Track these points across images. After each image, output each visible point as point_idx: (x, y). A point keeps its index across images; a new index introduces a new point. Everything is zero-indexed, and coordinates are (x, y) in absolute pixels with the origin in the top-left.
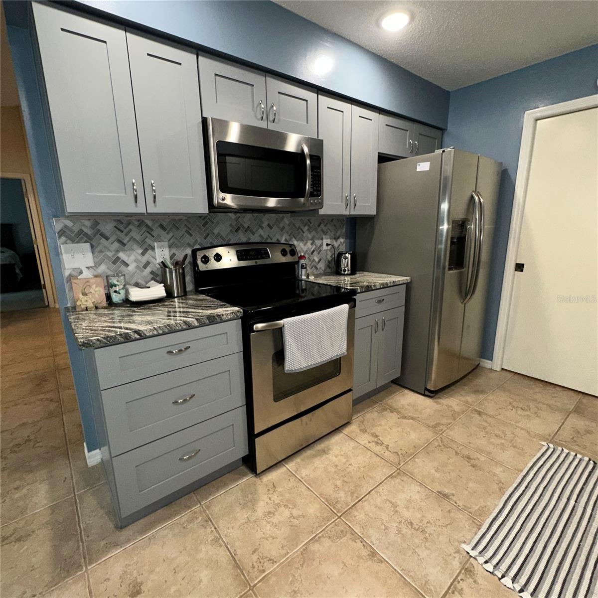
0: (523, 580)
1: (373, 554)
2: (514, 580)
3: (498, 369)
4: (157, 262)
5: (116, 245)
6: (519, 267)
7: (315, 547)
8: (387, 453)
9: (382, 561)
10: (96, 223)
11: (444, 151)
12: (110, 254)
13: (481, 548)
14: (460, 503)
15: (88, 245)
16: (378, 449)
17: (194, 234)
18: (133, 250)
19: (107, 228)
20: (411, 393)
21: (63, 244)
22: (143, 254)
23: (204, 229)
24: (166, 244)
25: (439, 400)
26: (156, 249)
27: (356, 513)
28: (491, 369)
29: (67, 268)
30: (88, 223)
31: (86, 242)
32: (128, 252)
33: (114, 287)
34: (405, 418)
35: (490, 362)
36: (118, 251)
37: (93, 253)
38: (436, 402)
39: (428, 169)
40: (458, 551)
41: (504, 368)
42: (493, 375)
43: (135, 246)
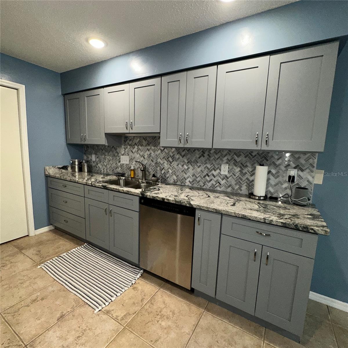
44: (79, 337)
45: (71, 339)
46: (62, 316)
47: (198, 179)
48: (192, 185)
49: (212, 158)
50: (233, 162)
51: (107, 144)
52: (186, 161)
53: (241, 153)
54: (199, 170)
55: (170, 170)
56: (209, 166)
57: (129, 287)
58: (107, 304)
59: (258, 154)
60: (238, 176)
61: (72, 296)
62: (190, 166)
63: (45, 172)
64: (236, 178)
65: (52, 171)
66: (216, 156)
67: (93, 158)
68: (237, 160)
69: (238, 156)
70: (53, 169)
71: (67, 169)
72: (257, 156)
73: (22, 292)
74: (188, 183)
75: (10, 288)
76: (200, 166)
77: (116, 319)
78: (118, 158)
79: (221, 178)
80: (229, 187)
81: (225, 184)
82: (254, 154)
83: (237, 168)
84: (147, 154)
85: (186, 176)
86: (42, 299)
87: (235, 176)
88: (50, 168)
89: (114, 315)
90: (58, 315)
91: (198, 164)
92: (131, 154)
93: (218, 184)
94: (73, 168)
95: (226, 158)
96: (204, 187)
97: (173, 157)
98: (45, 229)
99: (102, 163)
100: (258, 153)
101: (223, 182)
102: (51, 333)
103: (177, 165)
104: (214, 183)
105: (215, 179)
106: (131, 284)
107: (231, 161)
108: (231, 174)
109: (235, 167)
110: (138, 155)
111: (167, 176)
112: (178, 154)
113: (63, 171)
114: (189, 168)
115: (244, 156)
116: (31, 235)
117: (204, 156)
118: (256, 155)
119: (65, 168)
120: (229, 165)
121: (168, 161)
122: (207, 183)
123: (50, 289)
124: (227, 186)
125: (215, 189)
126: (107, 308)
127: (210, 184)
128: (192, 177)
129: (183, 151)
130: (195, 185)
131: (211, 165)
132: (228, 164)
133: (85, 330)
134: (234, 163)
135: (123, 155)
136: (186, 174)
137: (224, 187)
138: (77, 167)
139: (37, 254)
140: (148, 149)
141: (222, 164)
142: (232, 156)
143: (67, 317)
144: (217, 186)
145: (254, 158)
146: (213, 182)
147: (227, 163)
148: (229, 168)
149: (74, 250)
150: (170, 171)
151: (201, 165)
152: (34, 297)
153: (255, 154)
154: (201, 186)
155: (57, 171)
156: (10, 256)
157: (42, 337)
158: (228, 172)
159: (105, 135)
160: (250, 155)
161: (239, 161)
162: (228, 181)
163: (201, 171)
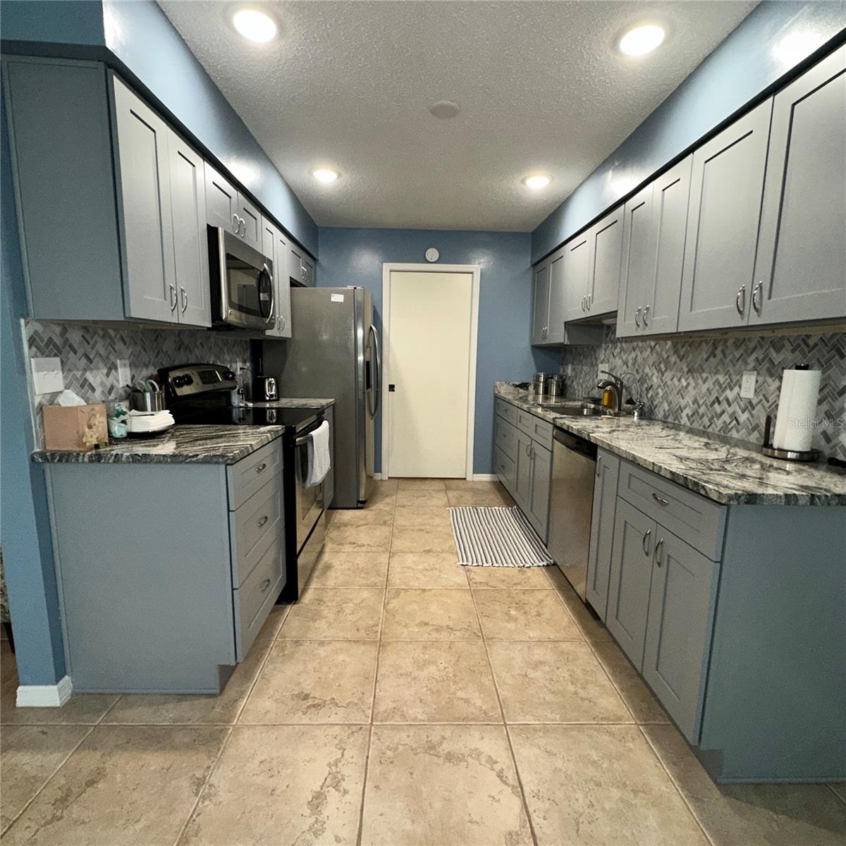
0: (490, 560)
1: (424, 590)
2: (487, 562)
3: (387, 478)
4: (121, 386)
5: (84, 361)
6: (392, 388)
7: (390, 606)
8: (373, 548)
9: (430, 590)
10: (64, 331)
11: (355, 288)
12: (79, 374)
13: (465, 558)
14: (439, 550)
15: (57, 360)
16: (364, 549)
17: (148, 350)
18: (98, 369)
19: (75, 337)
20: (345, 511)
21: (33, 357)
22: (108, 375)
23: (155, 344)
24: (127, 362)
25: (371, 508)
26: (119, 370)
27: (393, 582)
28: (381, 480)
29: (37, 393)
30: (58, 329)
31: (56, 355)
32: (95, 372)
33: (122, 416)
34: (359, 526)
35: (380, 474)
36: (85, 370)
37: (63, 370)
38: (370, 510)
39: (343, 301)
40: (458, 567)
41: (390, 476)
42: (385, 483)
43: (101, 365)
44: (426, 570)
45: (420, 567)
46: (429, 551)
47: (701, 411)
48: (691, 424)
49: (728, 360)
50: (767, 365)
51: (566, 342)
52: (686, 370)
53: (786, 343)
54: (704, 388)
55: (660, 390)
56: (721, 379)
57: (517, 566)
58: (475, 564)
59: (823, 341)
60: (773, 403)
61: (452, 543)
62: (691, 380)
63: (494, 391)
64: (769, 407)
65: (505, 390)
66: (735, 353)
67: (570, 370)
68: (774, 358)
69: (778, 350)
70: (505, 386)
71: (527, 389)
72: (821, 346)
73: (419, 520)
74: (684, 420)
75: (413, 513)
76: (707, 378)
77: (469, 580)
78: (596, 368)
79: (740, 408)
80: (753, 430)
81: (747, 422)
82: (811, 342)
83: (773, 381)
84: (632, 358)
85: (683, 403)
86: (427, 532)
87: (768, 402)
88: (501, 385)
89: (471, 576)
90: (427, 549)
91: (704, 375)
92: (612, 359)
93: (735, 422)
94: (536, 387)
95: (753, 357)
96: (710, 430)
97: (667, 362)
98: (486, 477)
99: (577, 380)
100: (821, 338)
101: (743, 417)
102: (412, 555)
103: (672, 380)
104: (728, 421)
105: (730, 410)
106: (522, 565)
107: (763, 364)
108: (761, 397)
109: (769, 380)
110: (621, 361)
111: (655, 404)
112: (674, 354)
113: (521, 390)
114: (688, 384)
115: (792, 348)
116: (467, 479)
117: (715, 356)
118: (816, 345)
119: (524, 386)
120: (758, 374)
121: (659, 370)
122: (715, 419)
123: (440, 529)
124: (750, 427)
125: (729, 435)
126: (472, 568)
127: (719, 423)
128: (692, 405)
129: (682, 347)
130: (696, 425)
131: (726, 375)
132: (756, 372)
133: (436, 569)
134: (768, 368)
135: (602, 363)
136: (683, 398)
137: (744, 430)
138: (542, 384)
139: (457, 498)
140: (633, 347)
141: (744, 372)
142: (765, 352)
143: (432, 553)
144: (732, 427)
145: (811, 353)
146: (725, 417)
147: (755, 369)
148: (757, 381)
149: (497, 508)
150: (661, 393)
151: (709, 376)
152: (423, 528)
153: (814, 342)
154: (704, 426)
155: (512, 389)
156: (434, 490)
157: (403, 554)
158: (756, 391)
159: (565, 325)
160: (803, 346)
161: (780, 363)
162: (752, 416)
163: (708, 389)
